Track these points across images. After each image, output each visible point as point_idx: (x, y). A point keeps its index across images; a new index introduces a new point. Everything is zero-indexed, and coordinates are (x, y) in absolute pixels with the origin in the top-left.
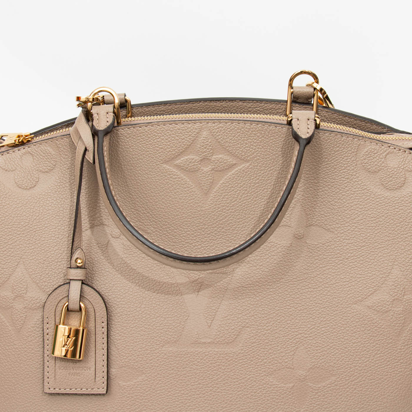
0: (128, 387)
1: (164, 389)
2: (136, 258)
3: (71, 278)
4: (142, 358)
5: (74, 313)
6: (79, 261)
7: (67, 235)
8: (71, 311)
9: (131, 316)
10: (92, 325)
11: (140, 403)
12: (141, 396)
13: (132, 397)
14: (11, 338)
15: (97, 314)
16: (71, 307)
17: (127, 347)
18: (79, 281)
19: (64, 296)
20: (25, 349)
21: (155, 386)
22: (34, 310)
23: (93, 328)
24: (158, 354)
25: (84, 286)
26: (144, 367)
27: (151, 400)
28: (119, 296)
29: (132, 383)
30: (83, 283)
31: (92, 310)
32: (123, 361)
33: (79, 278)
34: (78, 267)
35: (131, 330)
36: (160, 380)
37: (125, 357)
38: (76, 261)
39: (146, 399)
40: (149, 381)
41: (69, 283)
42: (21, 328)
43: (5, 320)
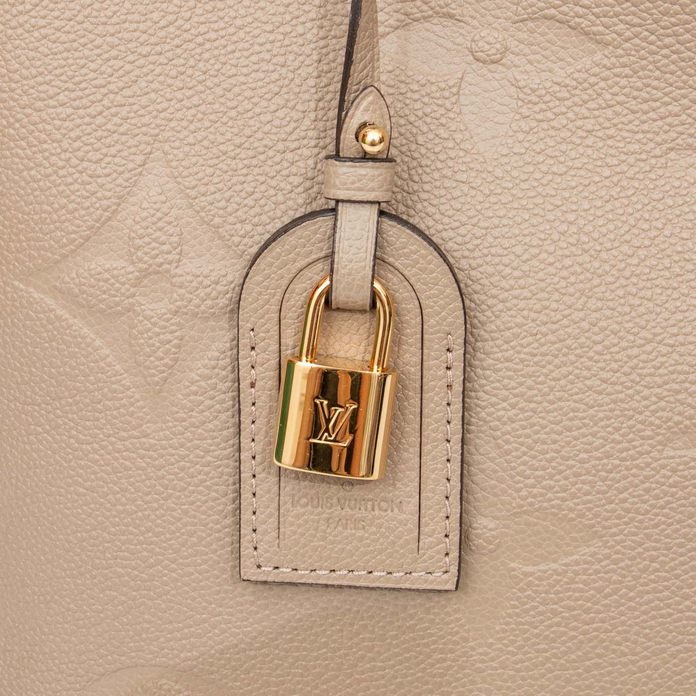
0: (540, 579)
1: (667, 588)
2: (565, 134)
3: (342, 195)
4: (592, 484)
5: (346, 315)
6: (373, 135)
7: (315, 57)
8: (338, 309)
9: (551, 337)
10: (410, 357)
11: (585, 633)
12: (587, 611)
13: (555, 613)
14: (131, 414)
15: (430, 322)
16: (340, 296)
17: (539, 447)
18: (368, 206)
19: (314, 257)
20: (182, 451)
21: (635, 578)
22: (207, 319)
23: (415, 370)
24: (648, 472)
25: (387, 223)
26: (596, 516)
27: (623, 623)
28: (508, 270)
29: (555, 566)
30: (381, 213)
31: (413, 306)
32: (524, 493)
33: (371, 197)
34: (366, 157)
35: (552, 389)
36: (653, 559)
37: (531, 481)
38: (359, 135)
39: (603, 621)
40: (615, 562)
41: (334, 210)
42: (165, 380)
43: (108, 352)
